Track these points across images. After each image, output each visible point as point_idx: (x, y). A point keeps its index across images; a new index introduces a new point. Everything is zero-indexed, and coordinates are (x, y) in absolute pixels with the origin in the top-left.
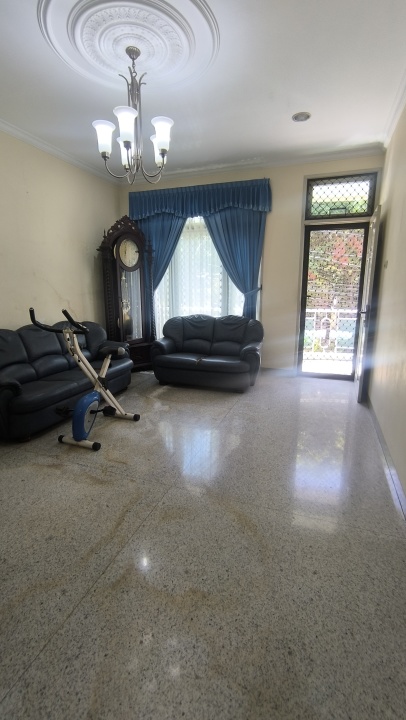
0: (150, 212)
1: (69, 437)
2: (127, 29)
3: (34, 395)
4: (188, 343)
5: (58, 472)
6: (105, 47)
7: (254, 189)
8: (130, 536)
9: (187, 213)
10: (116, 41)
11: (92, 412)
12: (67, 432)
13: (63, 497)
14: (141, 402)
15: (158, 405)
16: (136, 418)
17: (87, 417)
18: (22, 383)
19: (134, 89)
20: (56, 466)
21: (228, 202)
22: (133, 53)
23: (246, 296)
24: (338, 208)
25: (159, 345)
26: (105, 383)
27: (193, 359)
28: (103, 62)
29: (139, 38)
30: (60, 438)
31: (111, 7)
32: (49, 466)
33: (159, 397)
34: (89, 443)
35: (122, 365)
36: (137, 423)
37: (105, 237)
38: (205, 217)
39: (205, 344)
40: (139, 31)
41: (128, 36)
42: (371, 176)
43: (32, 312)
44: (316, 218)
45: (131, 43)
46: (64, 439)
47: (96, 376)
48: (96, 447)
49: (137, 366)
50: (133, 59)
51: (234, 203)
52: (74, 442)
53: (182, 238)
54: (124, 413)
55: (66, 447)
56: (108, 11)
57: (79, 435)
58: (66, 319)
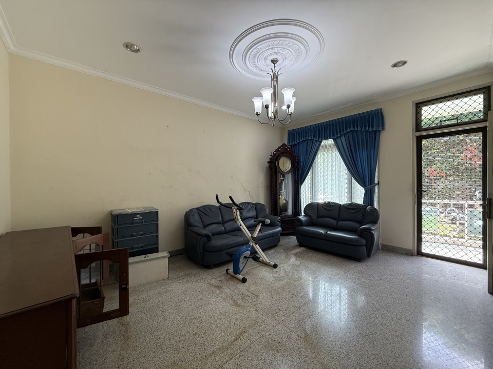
0: (299, 140)
1: (231, 271)
2: (270, 52)
3: (217, 242)
4: (320, 220)
5: (218, 292)
6: (261, 64)
7: (369, 117)
8: (239, 352)
9: (322, 138)
10: (265, 59)
11: (245, 257)
12: (231, 267)
13: (214, 309)
14: (282, 256)
15: (293, 260)
16: (275, 266)
17: (242, 260)
18: (212, 235)
19: (275, 78)
20: (218, 287)
21: (350, 127)
22: (274, 61)
23: (365, 189)
24: (449, 120)
25: (300, 220)
26: (256, 240)
27: (322, 231)
28: (261, 70)
29: (276, 53)
30: (227, 270)
31: (259, 45)
32: (215, 287)
33: (296, 255)
34: (240, 277)
35: (274, 231)
36: (275, 270)
37: (271, 156)
38: (333, 139)
39: (333, 222)
40: (276, 50)
41: (270, 55)
42: (484, 90)
43: (217, 197)
44: (426, 129)
45: (272, 57)
46: (229, 271)
47: (250, 235)
48: (244, 281)
49: (284, 232)
50: (275, 64)
51: (354, 128)
52: (233, 275)
53: (319, 153)
54: (268, 261)
55: (229, 276)
56: (259, 47)
57: (237, 271)
58: (231, 202)
